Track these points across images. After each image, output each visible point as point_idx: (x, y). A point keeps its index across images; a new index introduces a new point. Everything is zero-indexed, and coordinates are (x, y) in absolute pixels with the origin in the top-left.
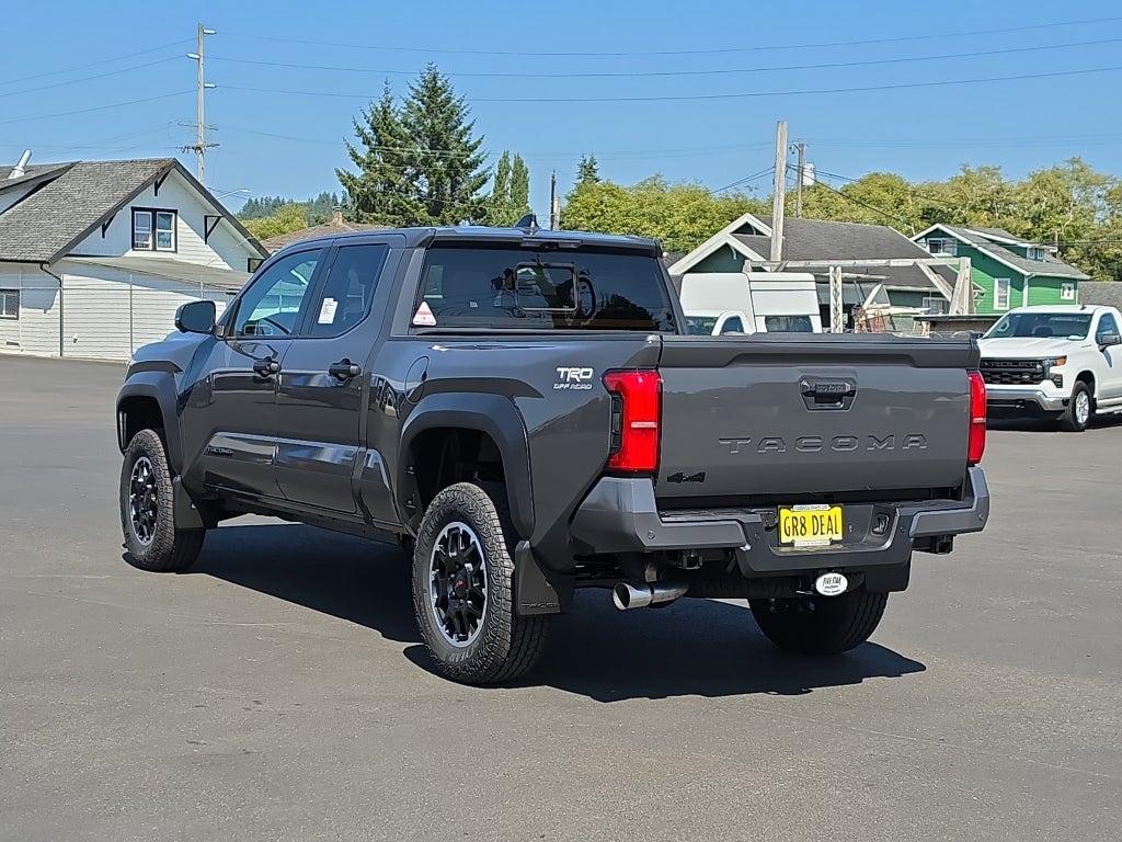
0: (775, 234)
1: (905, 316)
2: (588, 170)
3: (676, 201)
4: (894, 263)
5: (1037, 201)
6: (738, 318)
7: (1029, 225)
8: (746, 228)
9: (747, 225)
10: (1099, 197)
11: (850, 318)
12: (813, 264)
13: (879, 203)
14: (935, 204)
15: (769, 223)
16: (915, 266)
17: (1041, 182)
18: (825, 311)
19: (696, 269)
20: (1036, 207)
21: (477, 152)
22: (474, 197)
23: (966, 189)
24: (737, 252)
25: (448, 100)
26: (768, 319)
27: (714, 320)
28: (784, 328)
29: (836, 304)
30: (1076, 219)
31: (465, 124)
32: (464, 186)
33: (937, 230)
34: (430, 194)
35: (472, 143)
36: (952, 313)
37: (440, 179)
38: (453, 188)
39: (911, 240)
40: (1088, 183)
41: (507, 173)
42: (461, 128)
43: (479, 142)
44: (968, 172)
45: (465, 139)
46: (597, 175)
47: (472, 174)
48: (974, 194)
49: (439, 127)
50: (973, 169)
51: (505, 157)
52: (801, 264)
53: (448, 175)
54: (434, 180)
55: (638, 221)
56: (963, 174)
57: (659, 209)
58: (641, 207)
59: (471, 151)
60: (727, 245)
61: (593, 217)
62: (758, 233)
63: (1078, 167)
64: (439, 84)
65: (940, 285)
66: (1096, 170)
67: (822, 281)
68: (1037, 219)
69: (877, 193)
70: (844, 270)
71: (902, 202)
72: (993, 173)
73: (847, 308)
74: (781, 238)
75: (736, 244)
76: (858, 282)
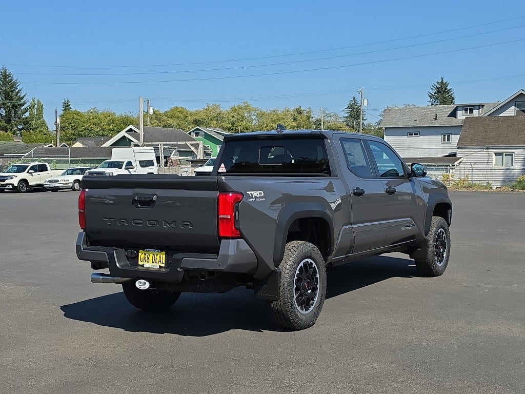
0: (141, 132)
1: (184, 159)
2: (67, 105)
3: (102, 117)
4: (179, 143)
5: (233, 117)
6: (130, 162)
7: (231, 126)
8: (131, 130)
9: (131, 129)
10: (254, 115)
11: (167, 161)
12: (154, 143)
13: (178, 118)
14: (198, 118)
15: (139, 129)
16: (186, 144)
17: (234, 110)
18: (158, 158)
19: (114, 145)
20: (233, 119)
21: (24, 99)
22: (24, 117)
23: (208, 113)
24: (128, 139)
25: (11, 80)
26: (140, 162)
27: (123, 162)
28: (145, 164)
29: (162, 156)
30: (246, 124)
31: (19, 89)
32: (19, 112)
33: (197, 128)
34: (6, 116)
35: (22, 96)
36: (198, 158)
37: (10, 110)
38: (15, 113)
39: (187, 133)
40: (250, 111)
41: (34, 106)
42: (17, 90)
43: (25, 96)
44: (209, 106)
45: (19, 95)
46: (70, 106)
47: (22, 108)
48: (212, 114)
49: (8, 91)
50: (211, 105)
51: (33, 100)
52: (150, 143)
53: (13, 108)
54: (7, 110)
55: (88, 125)
56: (207, 107)
57: (96, 121)
58: (89, 119)
59: (22, 99)
60: (124, 136)
61: (71, 123)
62: (135, 132)
63: (246, 104)
64: (7, 74)
65: (193, 149)
66: (253, 105)
67: (156, 149)
68: (233, 124)
69: (177, 114)
70: (164, 145)
71: (186, 117)
72: (218, 106)
73: (165, 157)
74: (143, 133)
75: (127, 136)
76: (168, 150)
